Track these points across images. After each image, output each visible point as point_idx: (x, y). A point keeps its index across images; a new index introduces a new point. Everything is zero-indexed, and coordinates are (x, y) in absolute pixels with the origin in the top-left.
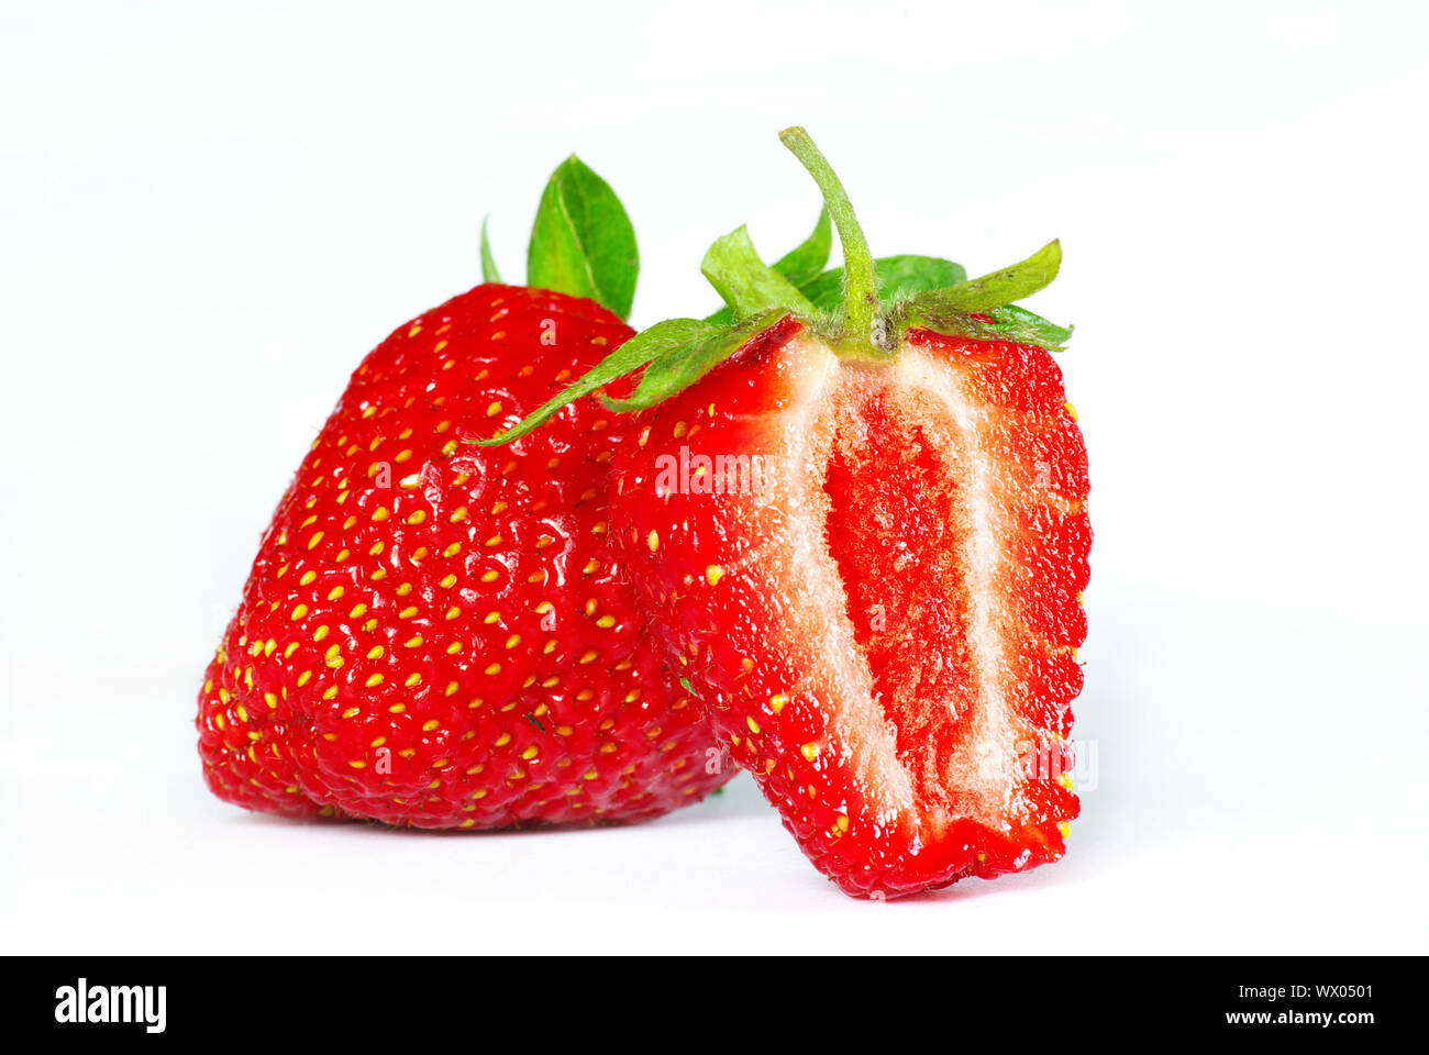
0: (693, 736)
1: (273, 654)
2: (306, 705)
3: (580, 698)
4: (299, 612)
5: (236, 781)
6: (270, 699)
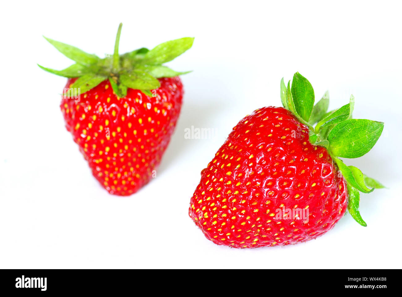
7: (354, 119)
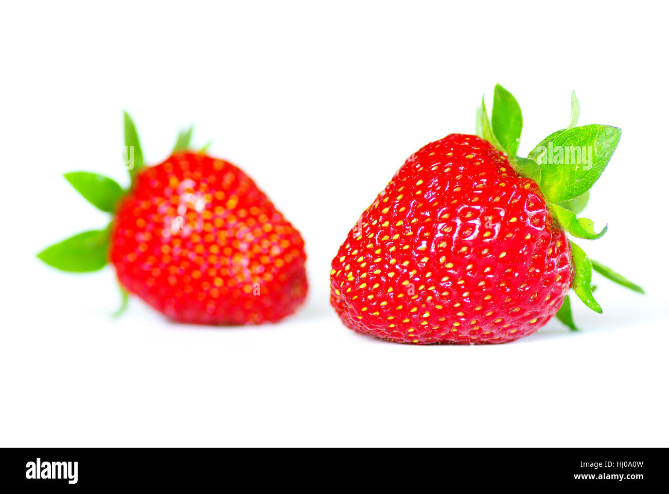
7: (577, 128)
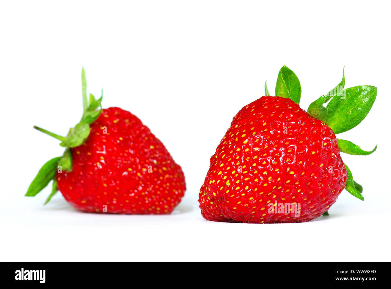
0: (315, 200)
1: (214, 183)
2: (222, 195)
3: (287, 191)
4: (220, 173)
5: (208, 214)
6: (214, 194)
